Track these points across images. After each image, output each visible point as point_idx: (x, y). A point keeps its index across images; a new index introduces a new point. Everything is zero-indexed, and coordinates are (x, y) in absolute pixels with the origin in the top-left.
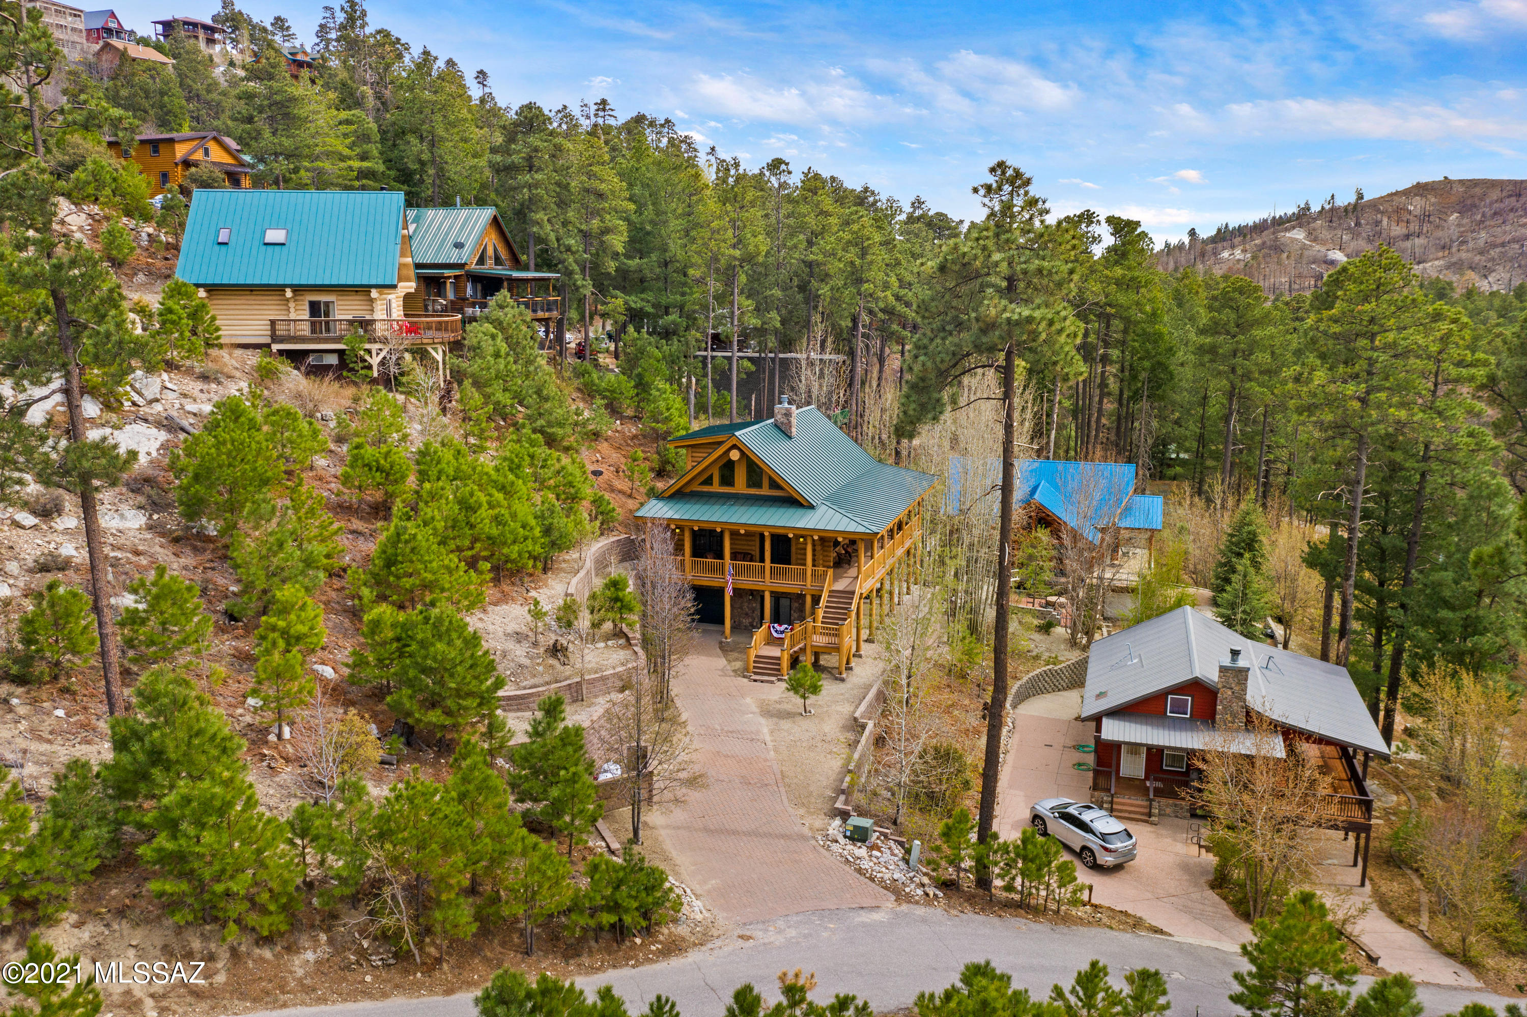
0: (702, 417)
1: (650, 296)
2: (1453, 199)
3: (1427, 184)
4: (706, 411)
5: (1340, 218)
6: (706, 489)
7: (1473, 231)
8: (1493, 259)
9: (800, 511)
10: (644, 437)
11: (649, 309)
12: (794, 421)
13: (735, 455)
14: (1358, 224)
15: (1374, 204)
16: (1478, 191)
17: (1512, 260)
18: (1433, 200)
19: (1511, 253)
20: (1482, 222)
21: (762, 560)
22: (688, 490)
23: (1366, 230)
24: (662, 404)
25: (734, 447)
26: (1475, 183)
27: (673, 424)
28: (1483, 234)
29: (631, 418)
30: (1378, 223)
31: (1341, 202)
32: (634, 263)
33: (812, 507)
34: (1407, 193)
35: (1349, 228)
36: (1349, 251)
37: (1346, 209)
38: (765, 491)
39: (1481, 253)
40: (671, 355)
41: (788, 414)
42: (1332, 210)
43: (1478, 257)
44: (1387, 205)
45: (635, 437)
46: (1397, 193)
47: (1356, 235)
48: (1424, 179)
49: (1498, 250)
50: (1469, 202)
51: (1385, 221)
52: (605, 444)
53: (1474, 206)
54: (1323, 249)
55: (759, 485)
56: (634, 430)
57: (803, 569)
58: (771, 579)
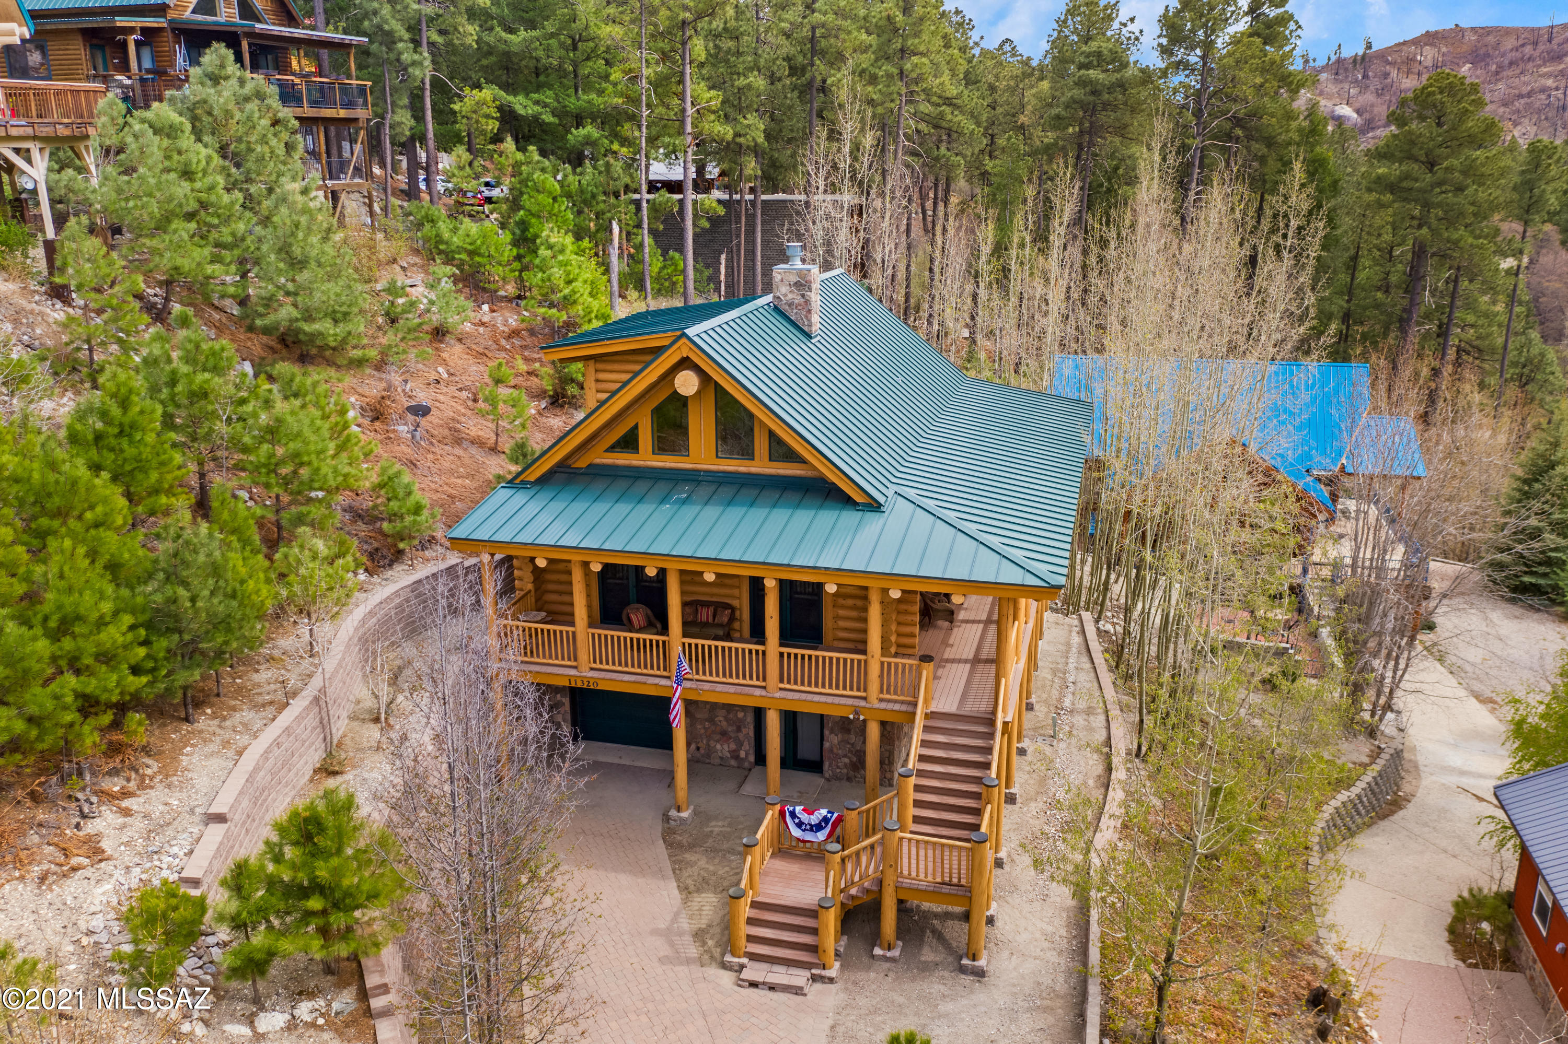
0: (633, 294)
1: (548, 96)
2: (1465, 48)
3: (1437, 32)
4: (640, 286)
5: (1346, 70)
6: (623, 459)
7: (1490, 82)
8: (1518, 111)
9: (850, 517)
10: (532, 332)
11: (548, 118)
12: (815, 298)
13: (687, 384)
14: (1365, 76)
15: (1382, 55)
16: (1491, 39)
17: (1539, 111)
18: (1444, 49)
19: (1537, 105)
20: (1497, 73)
21: (758, 633)
22: (582, 463)
23: (1375, 83)
24: (557, 273)
25: (685, 363)
26: (1488, 31)
27: (579, 309)
28: (1500, 86)
29: (509, 300)
30: (1386, 75)
31: (1347, 53)
32: (519, 38)
33: (874, 506)
34: (1415, 42)
35: (1356, 81)
36: (1357, 105)
37: (1355, 60)
38: (761, 465)
39: (1505, 105)
40: (582, 191)
41: (802, 285)
42: (1339, 61)
43: (1502, 110)
44: (1396, 56)
45: (515, 333)
46: (1405, 43)
47: (1364, 89)
48: (1432, 29)
49: (1522, 101)
50: (1482, 52)
51: (1394, 73)
52: (458, 348)
53: (1487, 55)
54: (1329, 104)
55: (748, 453)
56: (513, 321)
57: (859, 661)
58: (782, 681)
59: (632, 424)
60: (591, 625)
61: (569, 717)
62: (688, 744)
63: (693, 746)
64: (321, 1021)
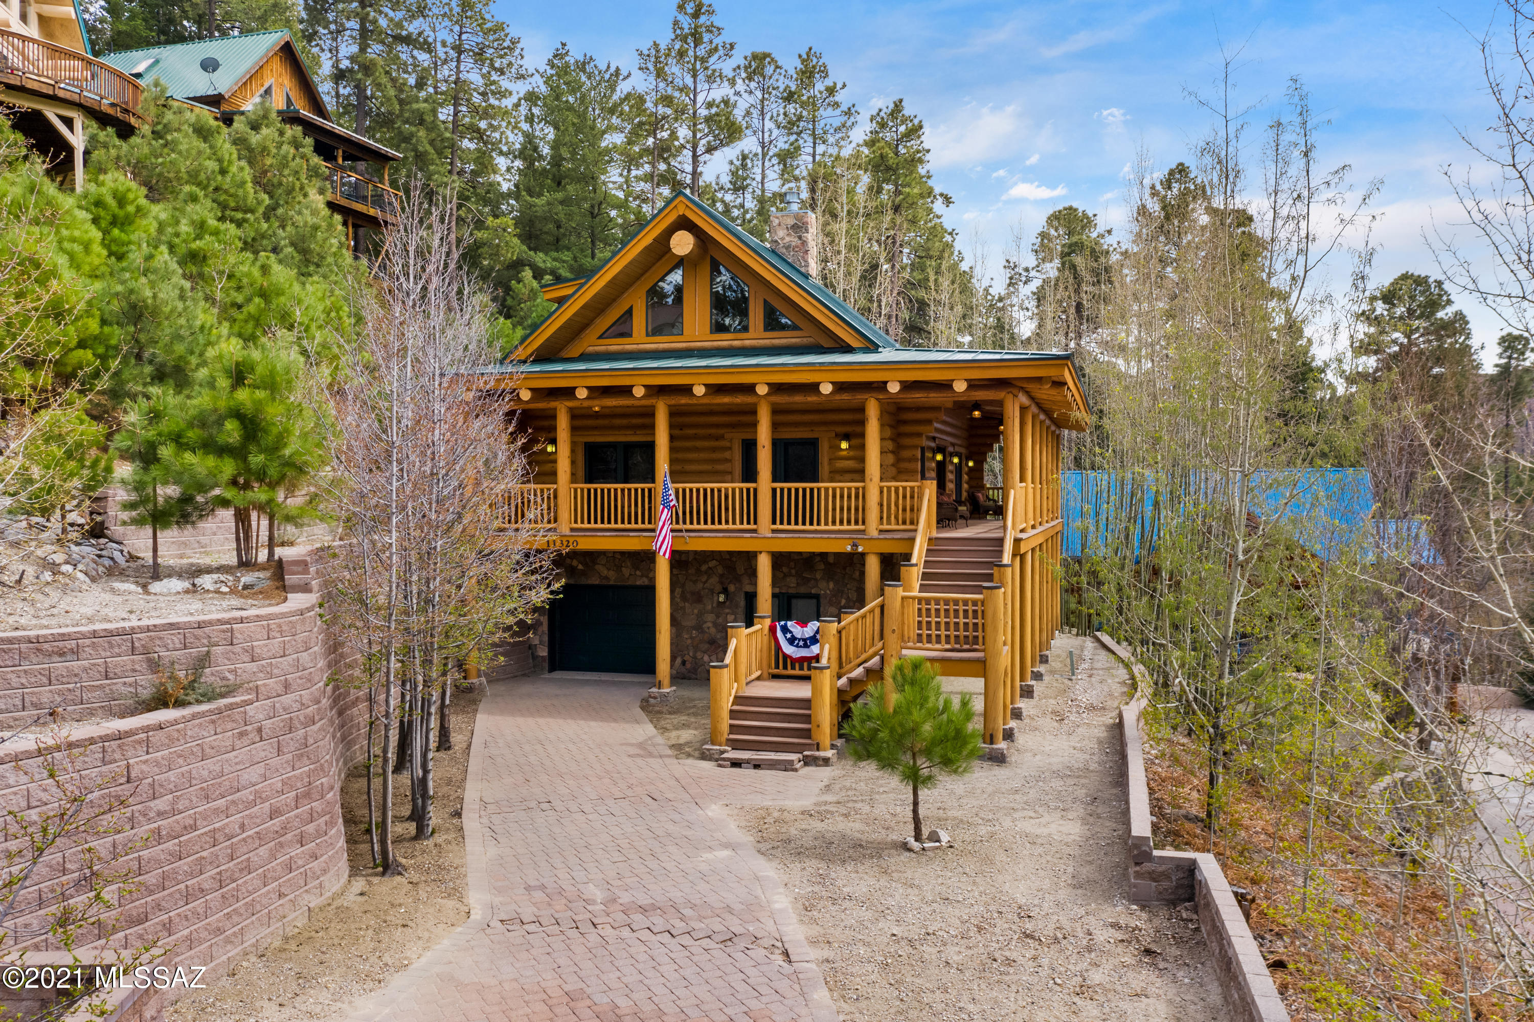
6: (615, 345)
13: (682, 243)
22: (574, 353)
33: (872, 349)
38: (755, 337)
41: (799, 227)
57: (857, 489)
58: (774, 522)
59: (627, 308)
60: (574, 479)
61: (546, 638)
62: (673, 658)
63: (679, 661)
64: (225, 589)
